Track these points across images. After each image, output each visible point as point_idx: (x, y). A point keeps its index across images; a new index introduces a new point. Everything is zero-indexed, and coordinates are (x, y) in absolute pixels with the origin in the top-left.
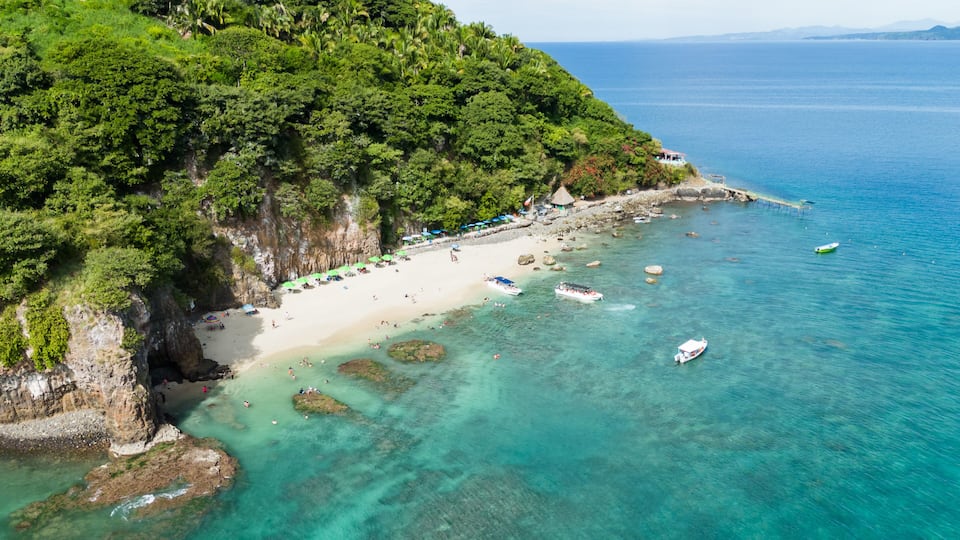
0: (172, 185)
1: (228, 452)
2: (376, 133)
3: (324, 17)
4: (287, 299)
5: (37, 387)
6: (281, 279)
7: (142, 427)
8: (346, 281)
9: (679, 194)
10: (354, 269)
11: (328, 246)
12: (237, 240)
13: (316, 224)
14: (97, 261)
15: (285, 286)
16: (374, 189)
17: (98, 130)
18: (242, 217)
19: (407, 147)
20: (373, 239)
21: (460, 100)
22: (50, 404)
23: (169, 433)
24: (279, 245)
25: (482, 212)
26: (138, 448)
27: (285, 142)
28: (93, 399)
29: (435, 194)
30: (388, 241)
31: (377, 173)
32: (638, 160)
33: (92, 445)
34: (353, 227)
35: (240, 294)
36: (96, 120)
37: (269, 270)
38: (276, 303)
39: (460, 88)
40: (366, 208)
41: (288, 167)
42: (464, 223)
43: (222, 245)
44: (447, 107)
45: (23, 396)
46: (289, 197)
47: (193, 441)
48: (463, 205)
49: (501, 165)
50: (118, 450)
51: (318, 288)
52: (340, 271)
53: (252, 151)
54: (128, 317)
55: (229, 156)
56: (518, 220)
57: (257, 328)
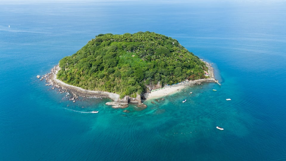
0: (143, 81)
1: (146, 105)
2: (163, 74)
3: (159, 56)
4: (152, 92)
5: (134, 99)
6: (151, 90)
7: (141, 103)
8: (158, 91)
9: (207, 80)
10: (159, 89)
11: (156, 87)
12: (148, 87)
13: (155, 85)
14: (139, 90)
15: (152, 91)
16: (162, 81)
17: (137, 77)
18: (148, 85)
19: (166, 76)
20: (161, 86)
21: (175, 68)
22: (134, 100)
23: (142, 103)
24: (151, 87)
25: (175, 83)
26: (141, 104)
27: (153, 77)
28: (137, 100)
29: (169, 81)
30: (163, 86)
31: (162, 79)
32: (200, 75)
33: (137, 103)
34: (159, 85)
35: (147, 92)
36: (137, 76)
37: (150, 89)
38: (150, 93)
39: (175, 66)
40: (160, 83)
41: (153, 79)
42: (172, 84)
43: (146, 87)
44: (172, 70)
45: (133, 99)
46: (153, 82)
47: (144, 104)
48: (172, 82)
49: (178, 77)
50: (139, 104)
51: (155, 92)
52: (157, 90)
53: (150, 78)
54: (140, 95)
55: (148, 79)
56: (180, 84)
57: (148, 95)
